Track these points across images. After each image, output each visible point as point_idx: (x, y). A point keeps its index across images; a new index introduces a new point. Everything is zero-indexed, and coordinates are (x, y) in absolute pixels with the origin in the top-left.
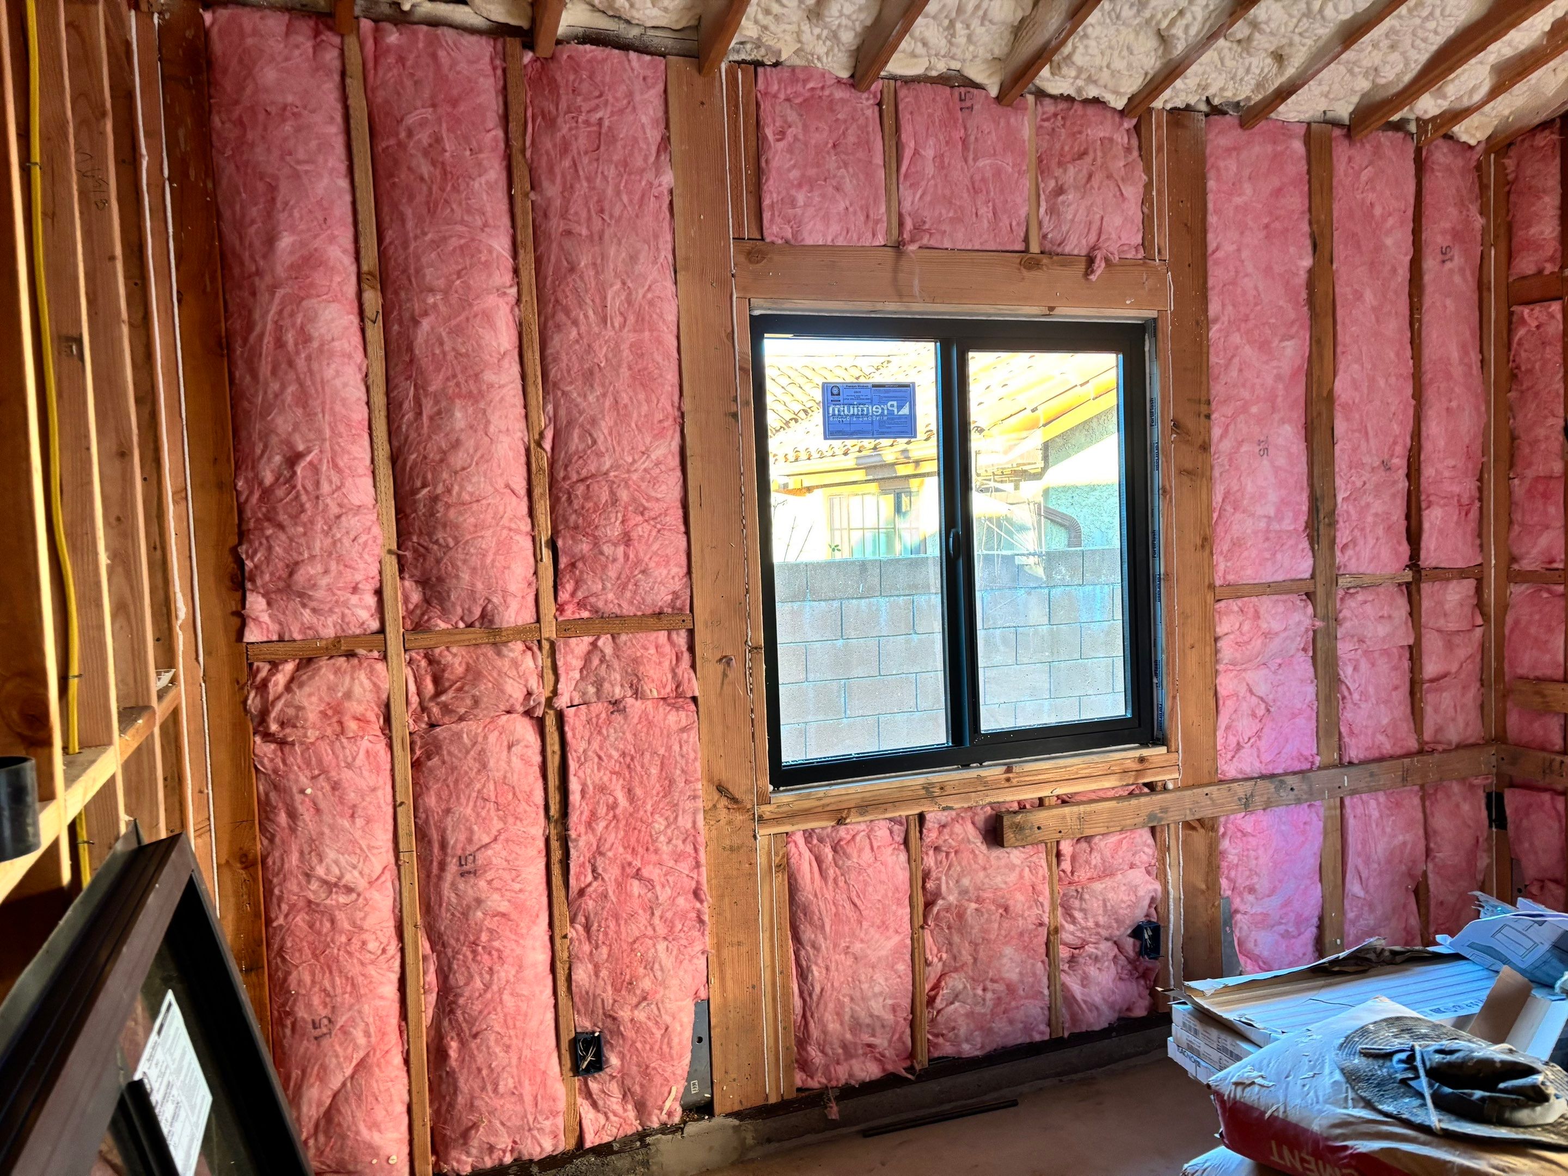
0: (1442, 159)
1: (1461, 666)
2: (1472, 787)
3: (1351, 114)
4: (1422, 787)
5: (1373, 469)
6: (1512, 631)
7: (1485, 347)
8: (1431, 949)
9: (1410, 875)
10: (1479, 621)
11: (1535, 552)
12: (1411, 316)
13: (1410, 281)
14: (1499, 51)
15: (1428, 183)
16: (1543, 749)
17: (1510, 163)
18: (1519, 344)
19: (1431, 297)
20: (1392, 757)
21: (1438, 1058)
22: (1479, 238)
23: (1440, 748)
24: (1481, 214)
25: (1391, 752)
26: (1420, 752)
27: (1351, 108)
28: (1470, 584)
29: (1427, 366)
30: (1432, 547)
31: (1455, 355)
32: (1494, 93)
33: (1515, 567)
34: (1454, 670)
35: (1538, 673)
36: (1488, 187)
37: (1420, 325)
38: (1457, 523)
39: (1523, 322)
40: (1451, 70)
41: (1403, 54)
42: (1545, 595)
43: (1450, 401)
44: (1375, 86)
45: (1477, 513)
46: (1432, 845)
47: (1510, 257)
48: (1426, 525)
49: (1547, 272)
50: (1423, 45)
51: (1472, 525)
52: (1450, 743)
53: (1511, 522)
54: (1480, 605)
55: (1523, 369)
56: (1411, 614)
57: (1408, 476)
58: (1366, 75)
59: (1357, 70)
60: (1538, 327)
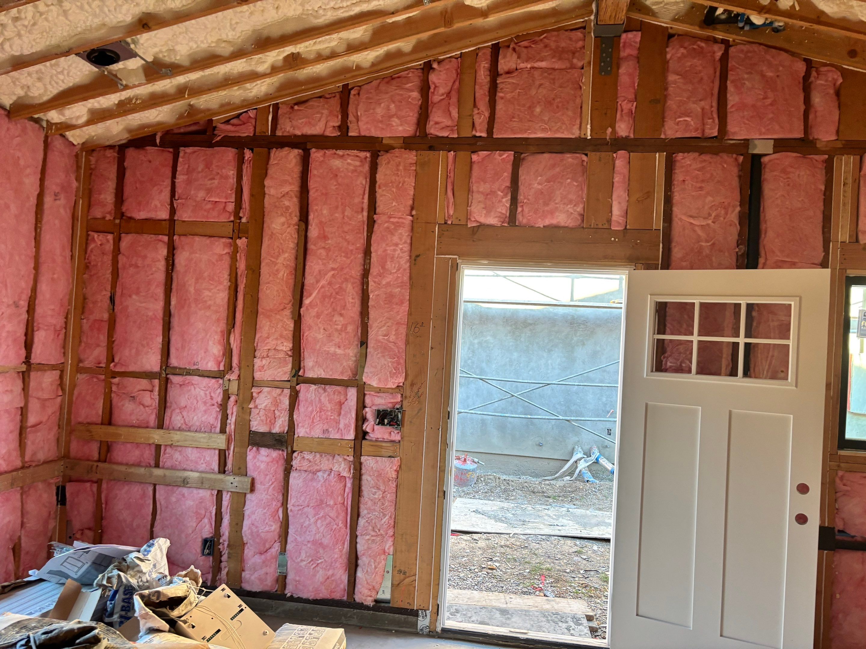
0: (58, 146)
1: (49, 419)
2: (49, 484)
3: (11, 105)
4: (22, 488)
5: (9, 306)
6: (77, 399)
7: (74, 248)
8: (26, 580)
9: (11, 539)
10: (60, 393)
11: (91, 358)
12: (36, 224)
13: (37, 205)
14: (93, 103)
15: (50, 156)
16: (88, 460)
17: (93, 159)
18: (91, 251)
19: (47, 217)
20: (6, 472)
21: (44, 637)
22: (74, 192)
23: (34, 464)
24: (76, 180)
25: (6, 469)
26: (23, 468)
27: (11, 102)
28: (58, 373)
29: (43, 253)
30: (38, 352)
31: (58, 251)
32: (89, 123)
33: (81, 365)
34: (44, 421)
35: (89, 421)
36: (80, 167)
37: (41, 230)
38: (53, 340)
39: (93, 240)
40: (69, 103)
41: (45, 85)
42: (95, 380)
43: (54, 274)
44: (26, 95)
45: (63, 335)
46: (25, 520)
47: (89, 206)
48: (36, 340)
49: (107, 219)
50: (55, 85)
51: (60, 342)
52: (39, 461)
53: (80, 342)
54: (61, 385)
55: (92, 264)
56: (23, 389)
57: (28, 312)
58: (22, 88)
59: (17, 83)
60: (101, 245)
